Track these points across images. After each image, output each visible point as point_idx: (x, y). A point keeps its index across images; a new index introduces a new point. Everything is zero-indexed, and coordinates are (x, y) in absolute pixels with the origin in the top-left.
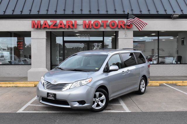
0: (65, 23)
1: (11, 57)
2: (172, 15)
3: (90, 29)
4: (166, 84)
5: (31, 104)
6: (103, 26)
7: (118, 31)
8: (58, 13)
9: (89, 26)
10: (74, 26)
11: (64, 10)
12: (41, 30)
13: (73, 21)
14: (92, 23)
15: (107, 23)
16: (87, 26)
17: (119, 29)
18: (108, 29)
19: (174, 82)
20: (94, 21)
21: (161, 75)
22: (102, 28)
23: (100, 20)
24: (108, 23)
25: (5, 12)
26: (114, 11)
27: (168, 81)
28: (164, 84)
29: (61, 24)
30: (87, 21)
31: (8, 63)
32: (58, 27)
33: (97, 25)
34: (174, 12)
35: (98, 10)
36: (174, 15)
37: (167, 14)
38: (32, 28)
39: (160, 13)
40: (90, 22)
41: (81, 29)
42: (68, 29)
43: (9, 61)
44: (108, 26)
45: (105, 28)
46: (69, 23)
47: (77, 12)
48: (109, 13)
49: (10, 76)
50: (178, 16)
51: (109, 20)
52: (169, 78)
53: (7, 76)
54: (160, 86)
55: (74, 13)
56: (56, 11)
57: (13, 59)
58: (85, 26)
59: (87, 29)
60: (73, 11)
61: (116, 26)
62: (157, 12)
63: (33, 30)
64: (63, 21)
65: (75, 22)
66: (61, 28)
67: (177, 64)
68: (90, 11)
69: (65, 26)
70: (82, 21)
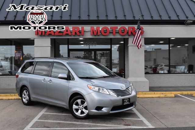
0: (72, 30)
1: (11, 67)
2: (185, 20)
3: (99, 36)
4: (180, 94)
5: (39, 119)
6: (112, 33)
7: (128, 38)
8: (63, 19)
9: (97, 32)
10: (81, 32)
11: (70, 16)
12: (45, 37)
13: (80, 27)
14: (100, 29)
15: (116, 29)
16: (95, 33)
17: (129, 35)
18: (118, 36)
19: (189, 93)
20: (102, 27)
21: (173, 86)
22: (112, 34)
23: (109, 27)
24: (118, 30)
25: (6, 18)
26: (124, 17)
27: (183, 92)
28: (179, 95)
29: (67, 30)
30: (95, 27)
31: (9, 73)
32: (64, 34)
33: (105, 32)
34: (187, 17)
35: (107, 16)
36: (188, 21)
37: (179, 20)
38: (36, 35)
39: (172, 19)
40: (98, 28)
41: (89, 36)
42: (74, 36)
43: (9, 72)
44: (117, 33)
45: (114, 35)
46: (76, 29)
47: (84, 17)
48: (118, 18)
49: (11, 87)
50: (192, 21)
51: (119, 27)
52: (182, 89)
53: (7, 87)
54: (175, 97)
55: (81, 19)
56: (61, 17)
57: (13, 69)
58: (93, 32)
59: (95, 36)
60: (80, 17)
61: (126, 33)
62: (170, 17)
63: (37, 38)
64: (70, 27)
65: (83, 28)
66: (67, 35)
67: (189, 73)
68: (98, 17)
69: (71, 32)
70: (90, 27)
